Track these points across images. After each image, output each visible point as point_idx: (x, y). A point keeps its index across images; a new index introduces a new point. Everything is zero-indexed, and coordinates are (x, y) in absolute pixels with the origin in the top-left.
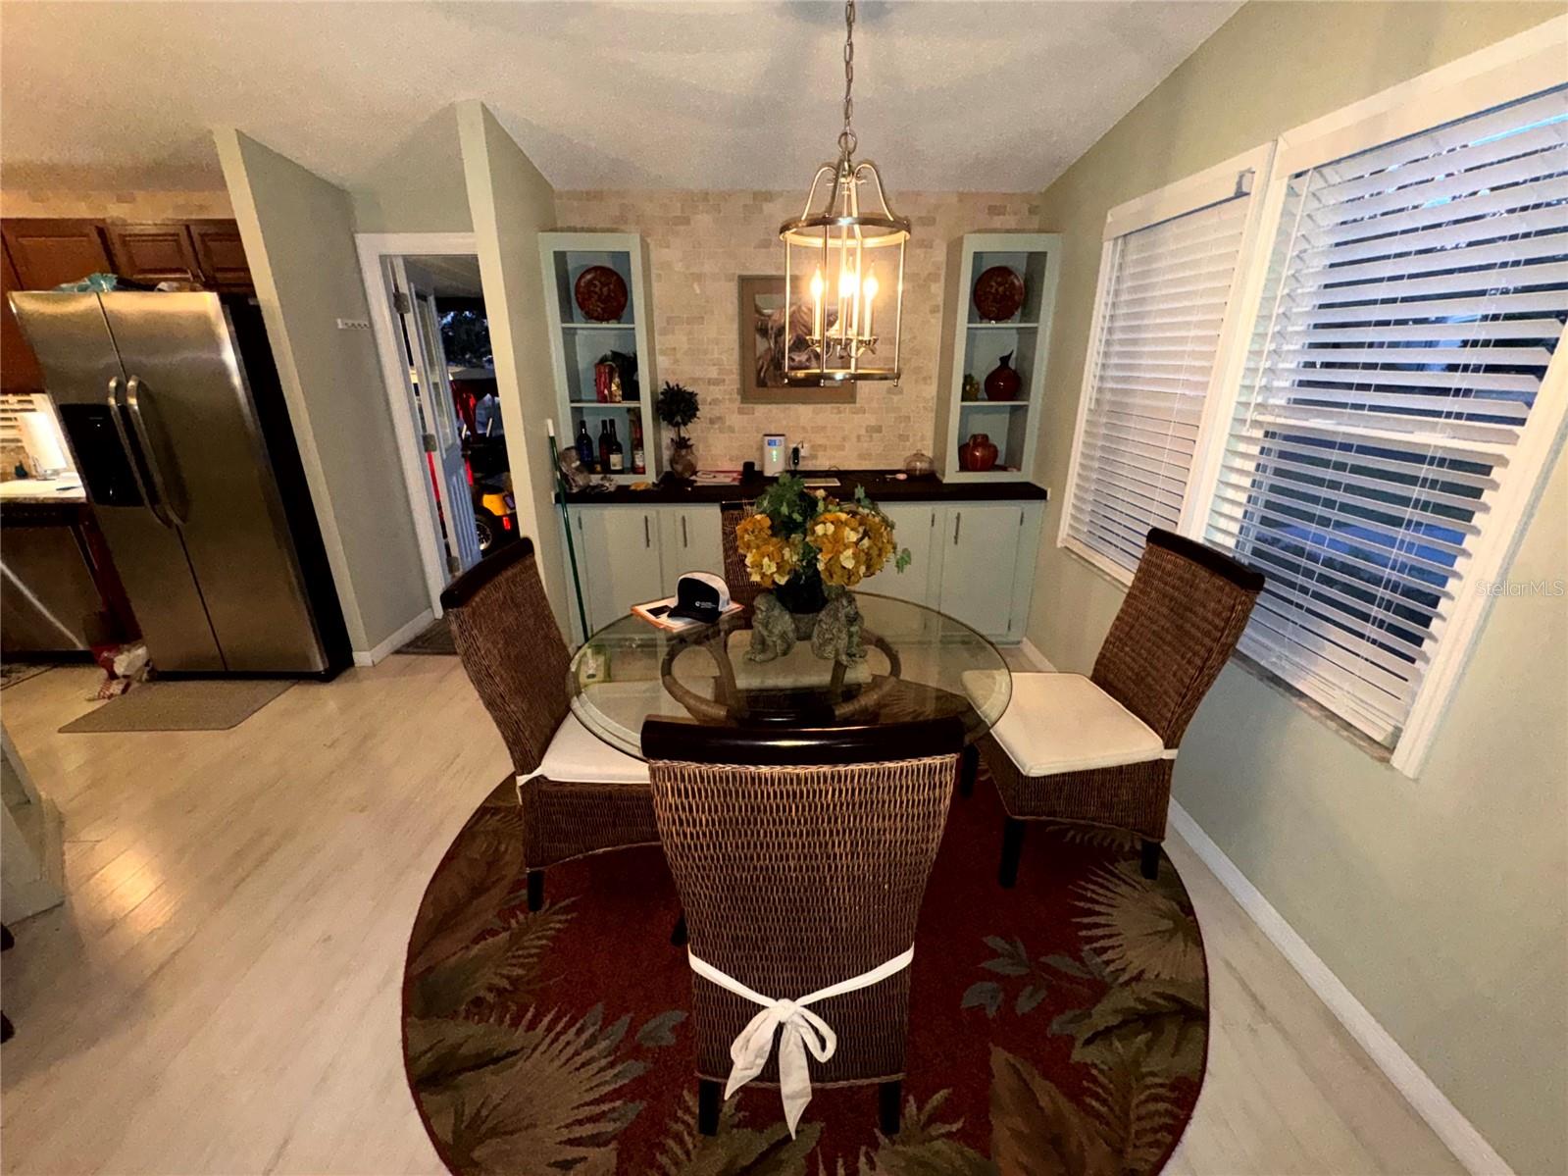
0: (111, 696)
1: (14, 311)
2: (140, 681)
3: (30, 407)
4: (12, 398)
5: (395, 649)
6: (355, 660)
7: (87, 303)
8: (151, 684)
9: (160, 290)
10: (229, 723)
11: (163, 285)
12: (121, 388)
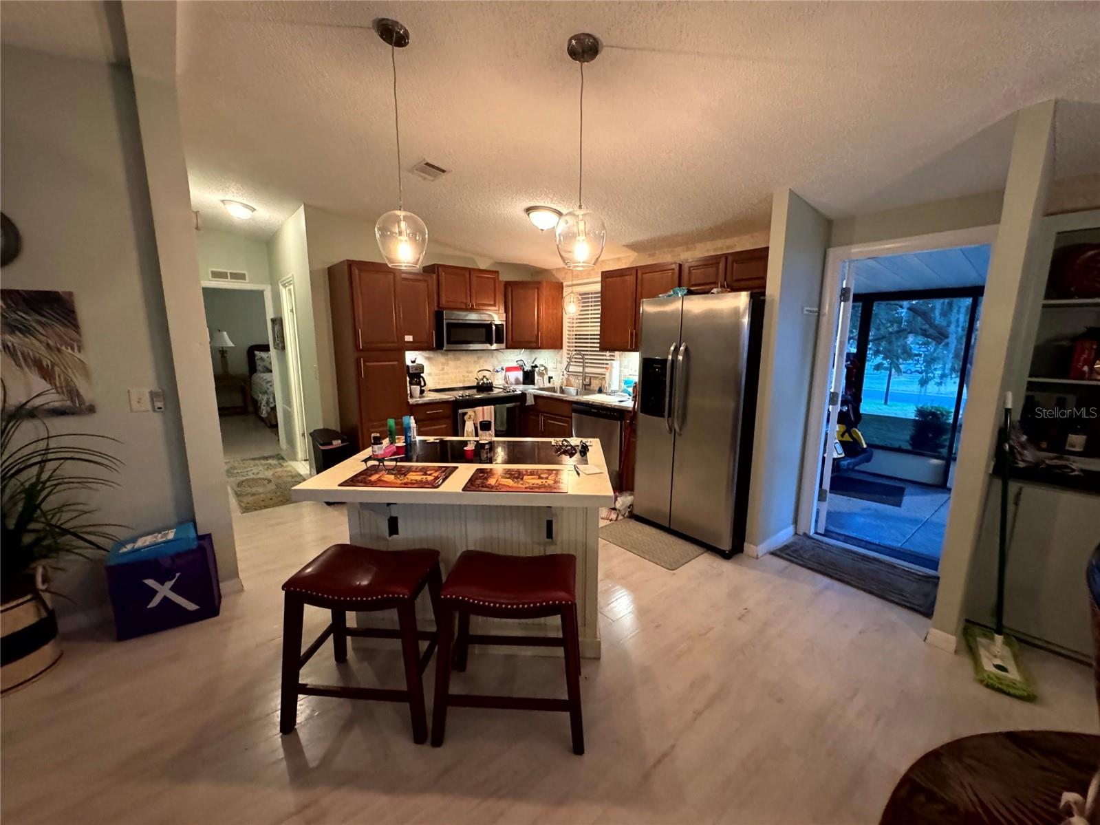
0: (611, 520)
1: (641, 312)
2: (623, 516)
3: (613, 358)
4: (608, 353)
5: (772, 550)
6: (745, 549)
7: (675, 306)
8: (629, 520)
9: (712, 293)
10: (673, 566)
11: (715, 290)
12: (677, 350)
